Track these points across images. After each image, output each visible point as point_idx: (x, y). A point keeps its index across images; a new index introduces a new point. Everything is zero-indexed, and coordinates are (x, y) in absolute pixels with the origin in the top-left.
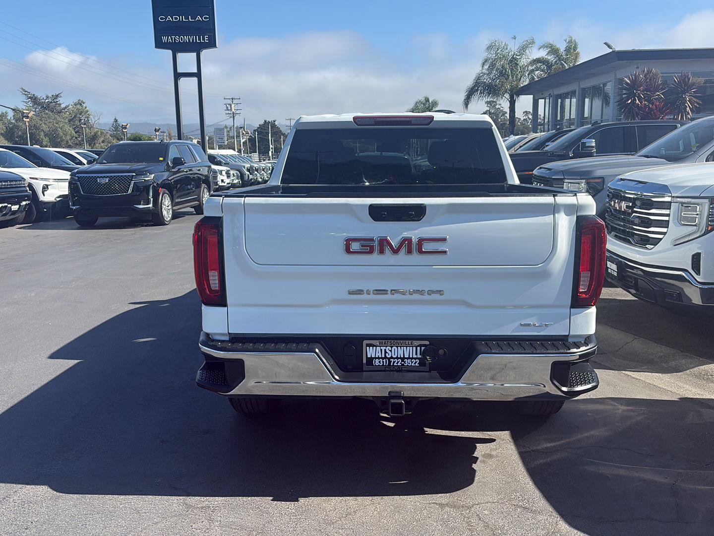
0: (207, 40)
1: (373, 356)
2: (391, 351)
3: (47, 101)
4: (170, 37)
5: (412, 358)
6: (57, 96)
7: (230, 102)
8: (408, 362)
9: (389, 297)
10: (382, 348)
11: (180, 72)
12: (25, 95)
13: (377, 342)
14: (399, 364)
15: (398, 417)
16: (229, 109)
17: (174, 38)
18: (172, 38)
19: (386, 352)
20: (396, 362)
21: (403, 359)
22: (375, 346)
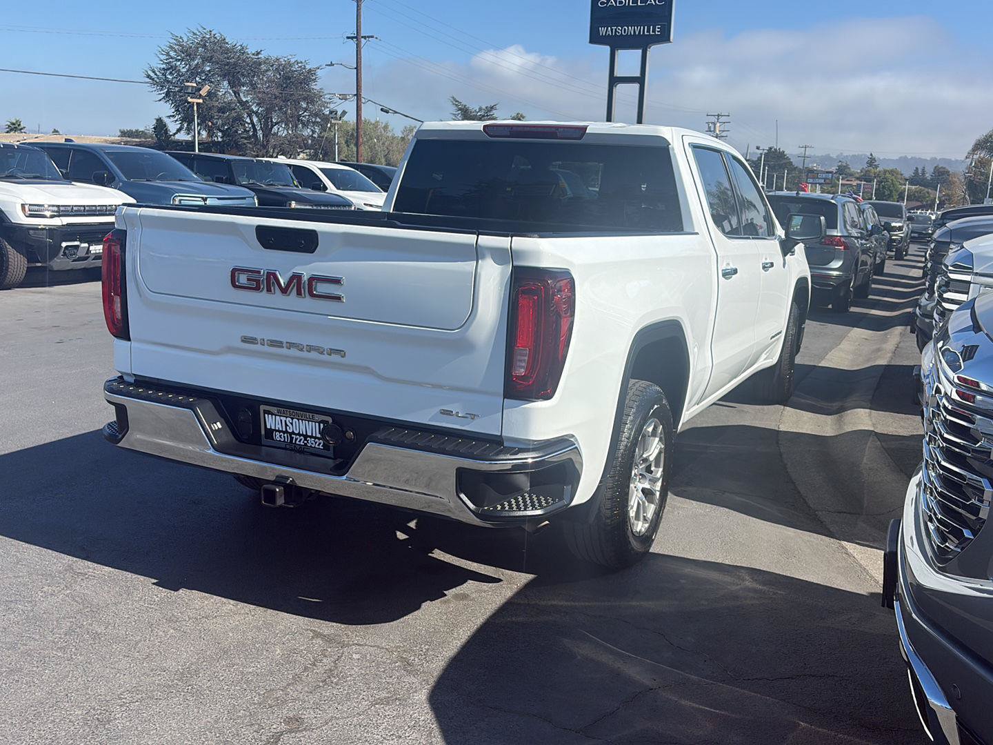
0: (658, 32)
1: (273, 428)
2: (292, 424)
3: (479, 114)
4: (609, 28)
5: (316, 438)
6: (492, 108)
7: (714, 119)
8: (311, 442)
9: (284, 351)
10: (282, 418)
11: (618, 76)
12: (456, 105)
13: (274, 409)
14: (302, 443)
15: (270, 507)
16: (712, 129)
17: (616, 29)
18: (612, 30)
19: (286, 425)
20: (299, 440)
21: (306, 436)
22: (274, 414)
